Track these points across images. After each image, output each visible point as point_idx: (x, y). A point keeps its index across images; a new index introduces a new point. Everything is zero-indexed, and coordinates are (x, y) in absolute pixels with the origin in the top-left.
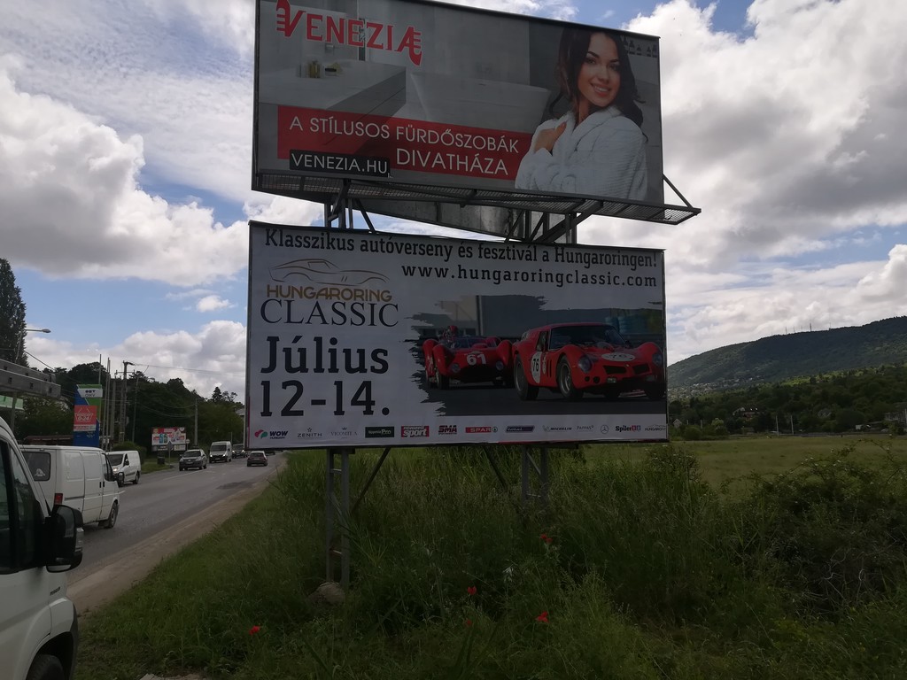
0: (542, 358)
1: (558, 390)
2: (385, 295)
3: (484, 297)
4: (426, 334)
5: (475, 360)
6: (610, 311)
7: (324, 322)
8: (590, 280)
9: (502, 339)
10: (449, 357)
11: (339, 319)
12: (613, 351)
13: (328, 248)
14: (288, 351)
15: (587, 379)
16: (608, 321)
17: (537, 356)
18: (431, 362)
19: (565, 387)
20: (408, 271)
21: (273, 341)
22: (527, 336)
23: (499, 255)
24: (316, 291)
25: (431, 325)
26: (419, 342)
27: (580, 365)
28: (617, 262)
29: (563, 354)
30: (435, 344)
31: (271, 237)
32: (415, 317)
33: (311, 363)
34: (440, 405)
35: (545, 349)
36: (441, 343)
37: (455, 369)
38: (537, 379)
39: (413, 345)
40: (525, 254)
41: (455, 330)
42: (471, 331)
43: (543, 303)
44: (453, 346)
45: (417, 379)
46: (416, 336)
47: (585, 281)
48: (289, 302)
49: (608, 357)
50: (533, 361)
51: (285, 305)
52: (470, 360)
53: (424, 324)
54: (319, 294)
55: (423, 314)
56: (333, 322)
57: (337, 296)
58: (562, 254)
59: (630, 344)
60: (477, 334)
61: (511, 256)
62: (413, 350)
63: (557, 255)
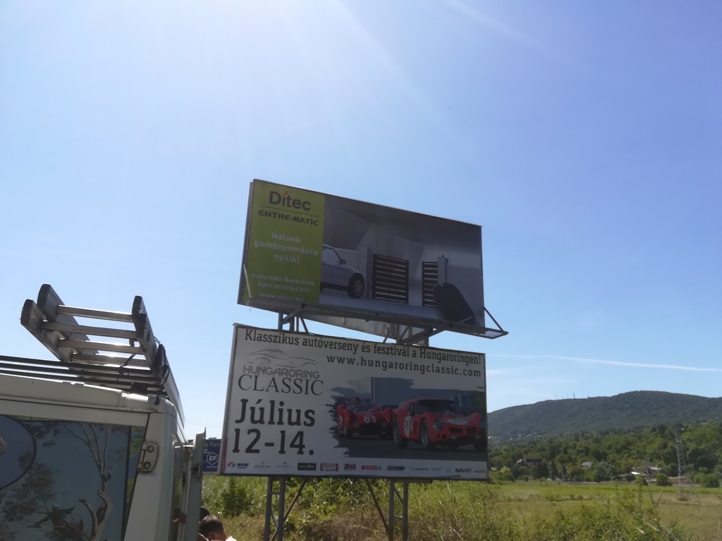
0: (411, 420)
1: (419, 442)
2: (316, 374)
3: (376, 378)
4: (339, 401)
5: (369, 420)
6: (453, 391)
7: (277, 391)
8: (441, 370)
9: (387, 406)
10: (353, 418)
11: (286, 389)
12: (454, 418)
13: (283, 343)
14: (253, 409)
15: (438, 436)
16: (451, 398)
17: (408, 418)
18: (342, 420)
19: (425, 441)
20: (331, 359)
21: (244, 402)
22: (402, 405)
23: (386, 351)
24: (274, 370)
25: (343, 395)
26: (335, 406)
27: (434, 426)
28: (457, 359)
29: (424, 418)
30: (345, 408)
31: (249, 335)
32: (334, 390)
33: (267, 418)
34: (346, 450)
35: (413, 414)
36: (349, 408)
37: (357, 425)
38: (407, 434)
39: (331, 408)
40: (402, 351)
41: (358, 399)
42: (367, 401)
43: (412, 384)
44: (356, 410)
45: (333, 431)
46: (333, 402)
47: (438, 371)
48: (256, 377)
49: (451, 421)
50: (405, 423)
51: (254, 378)
52: (366, 420)
53: (338, 394)
54: (275, 372)
55: (338, 388)
56: (283, 391)
57: (286, 374)
58: (424, 353)
59: (465, 414)
60: (371, 402)
61: (393, 353)
62: (331, 411)
63: (421, 353)
